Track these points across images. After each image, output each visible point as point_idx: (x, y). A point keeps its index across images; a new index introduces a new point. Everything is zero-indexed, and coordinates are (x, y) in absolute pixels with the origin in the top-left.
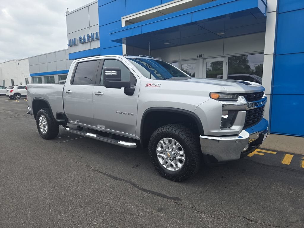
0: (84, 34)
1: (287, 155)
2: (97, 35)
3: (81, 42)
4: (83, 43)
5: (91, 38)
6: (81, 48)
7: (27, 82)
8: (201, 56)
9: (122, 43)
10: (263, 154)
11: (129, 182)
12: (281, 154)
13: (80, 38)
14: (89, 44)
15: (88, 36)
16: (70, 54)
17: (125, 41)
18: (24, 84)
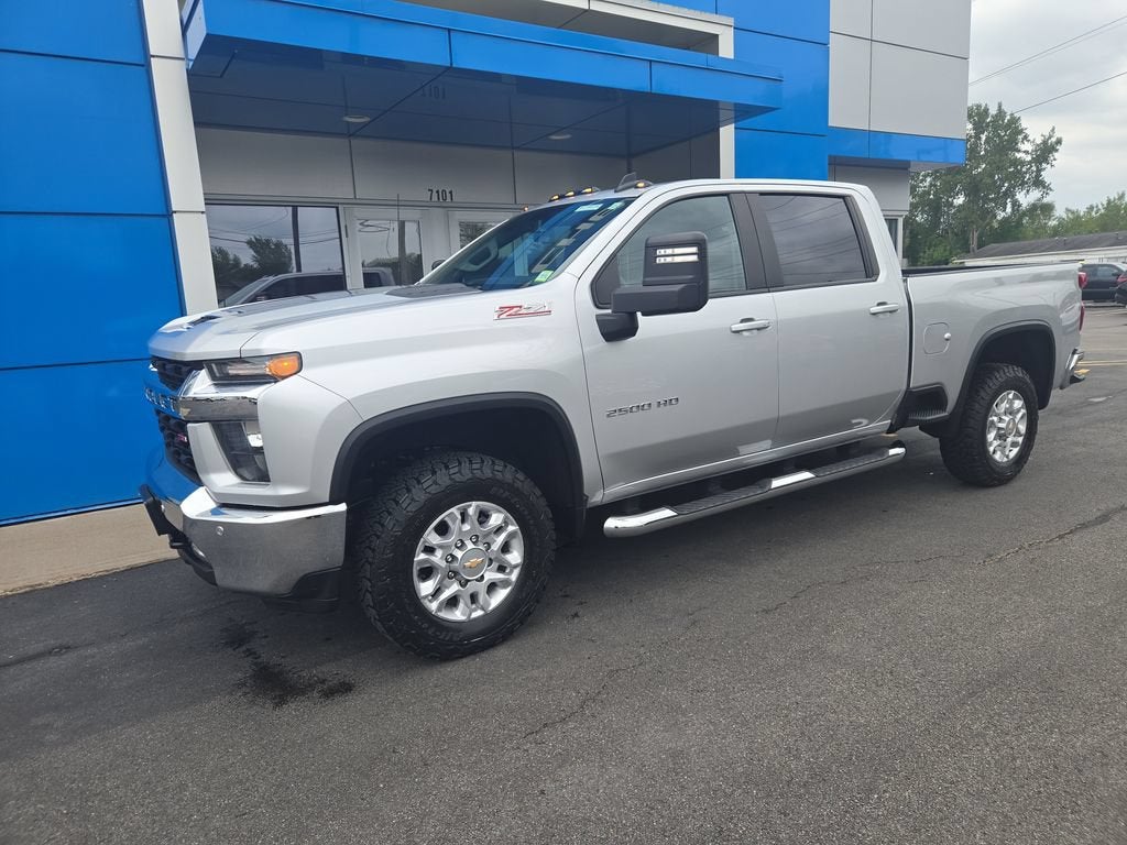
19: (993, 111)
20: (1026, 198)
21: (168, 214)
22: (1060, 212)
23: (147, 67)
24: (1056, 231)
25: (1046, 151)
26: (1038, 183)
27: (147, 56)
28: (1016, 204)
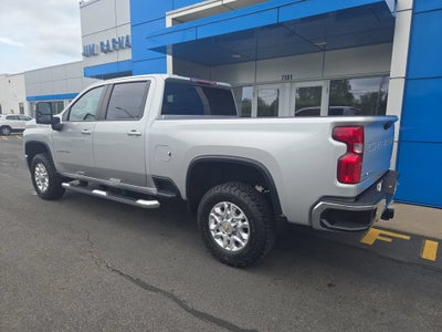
0: (107, 38)
1: (427, 241)
2: (127, 41)
3: (103, 50)
4: (106, 52)
5: (118, 45)
6: (102, 59)
7: (22, 110)
8: (287, 78)
9: (166, 53)
10: (390, 240)
11: (171, 296)
12: (418, 240)
13: (102, 44)
14: (115, 53)
15: (114, 41)
16: (85, 69)
17: (170, 50)
18: (17, 112)
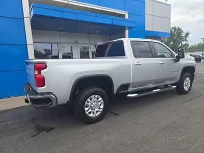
19: (177, 27)
20: (184, 43)
21: (27, 45)
22: (190, 45)
23: (23, 19)
24: (189, 49)
25: (187, 35)
26: (186, 40)
27: (23, 17)
28: (182, 44)
